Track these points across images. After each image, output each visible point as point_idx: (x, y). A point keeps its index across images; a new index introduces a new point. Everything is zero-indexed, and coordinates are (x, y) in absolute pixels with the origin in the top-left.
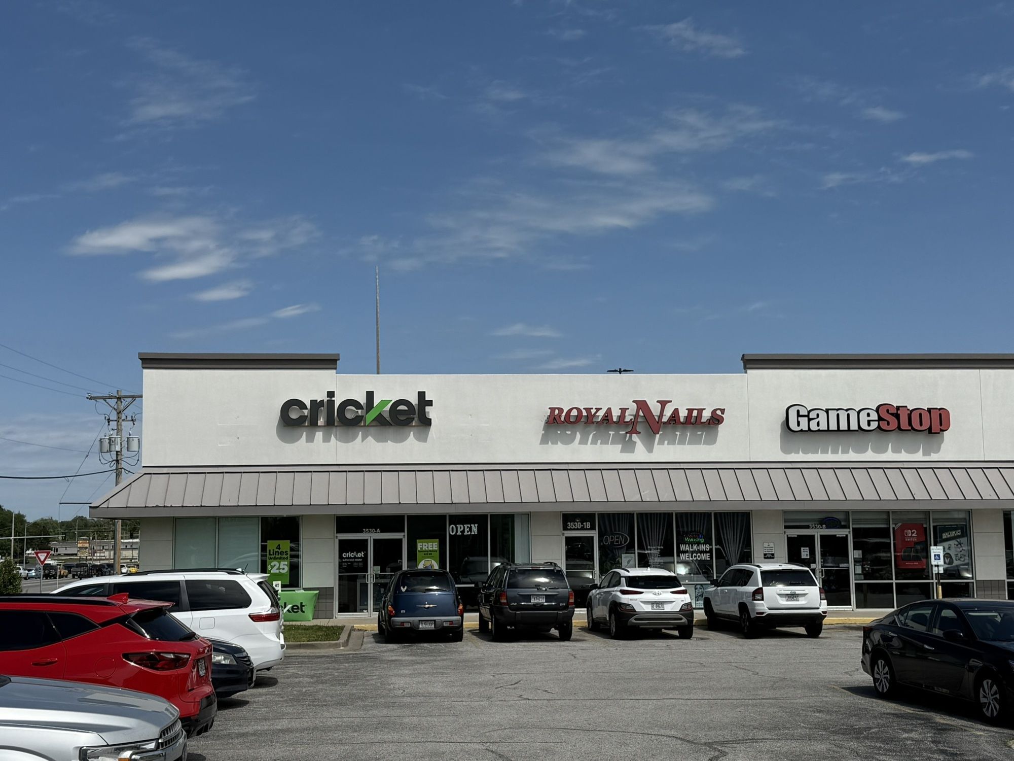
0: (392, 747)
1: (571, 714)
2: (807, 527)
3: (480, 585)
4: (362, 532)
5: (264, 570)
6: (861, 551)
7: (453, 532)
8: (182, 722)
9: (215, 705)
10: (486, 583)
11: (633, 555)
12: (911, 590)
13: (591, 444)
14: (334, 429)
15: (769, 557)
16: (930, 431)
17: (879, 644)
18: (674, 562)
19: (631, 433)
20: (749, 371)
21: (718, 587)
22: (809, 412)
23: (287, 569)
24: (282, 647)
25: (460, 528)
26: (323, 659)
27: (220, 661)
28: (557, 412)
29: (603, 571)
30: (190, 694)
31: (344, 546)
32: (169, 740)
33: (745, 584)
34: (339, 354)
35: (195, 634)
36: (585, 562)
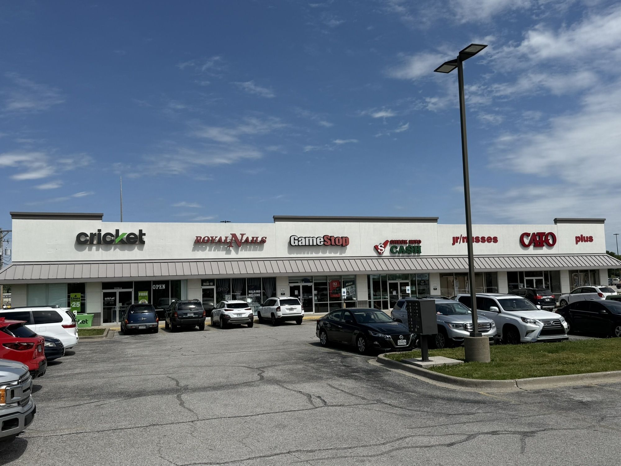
0: (126, 378)
1: (203, 360)
2: (297, 282)
3: (166, 310)
4: (114, 289)
5: (69, 306)
6: (317, 291)
7: (154, 288)
8: (30, 372)
9: (46, 364)
10: (168, 309)
11: (230, 295)
12: (335, 305)
13: (213, 251)
14: (101, 246)
15: (283, 294)
16: (342, 245)
17: (322, 326)
18: (246, 298)
19: (229, 246)
20: (276, 222)
21: (263, 307)
22: (298, 238)
23: (79, 305)
24: (77, 338)
25: (157, 286)
26: (96, 343)
27: (48, 345)
28: (199, 238)
29: (217, 302)
30: (34, 360)
31: (105, 295)
32: (24, 381)
33: (274, 305)
34: (103, 214)
35: (36, 334)
36: (210, 299)
